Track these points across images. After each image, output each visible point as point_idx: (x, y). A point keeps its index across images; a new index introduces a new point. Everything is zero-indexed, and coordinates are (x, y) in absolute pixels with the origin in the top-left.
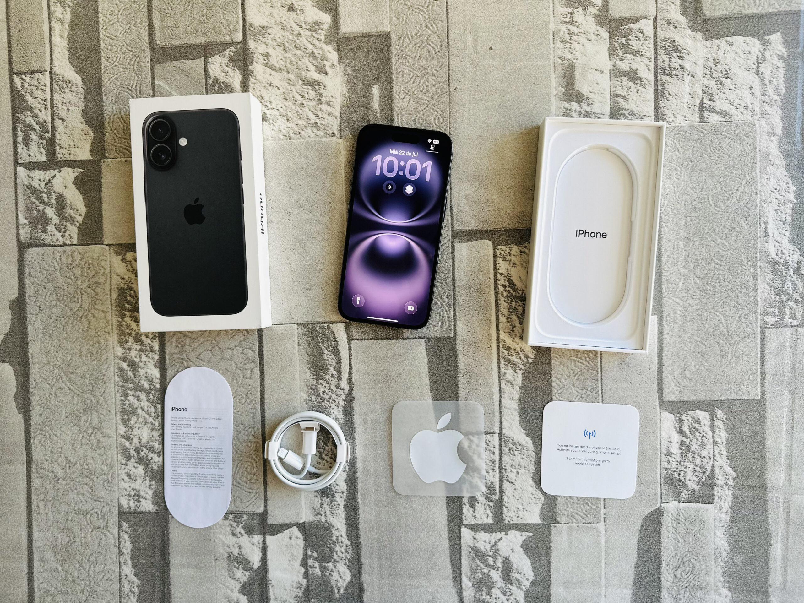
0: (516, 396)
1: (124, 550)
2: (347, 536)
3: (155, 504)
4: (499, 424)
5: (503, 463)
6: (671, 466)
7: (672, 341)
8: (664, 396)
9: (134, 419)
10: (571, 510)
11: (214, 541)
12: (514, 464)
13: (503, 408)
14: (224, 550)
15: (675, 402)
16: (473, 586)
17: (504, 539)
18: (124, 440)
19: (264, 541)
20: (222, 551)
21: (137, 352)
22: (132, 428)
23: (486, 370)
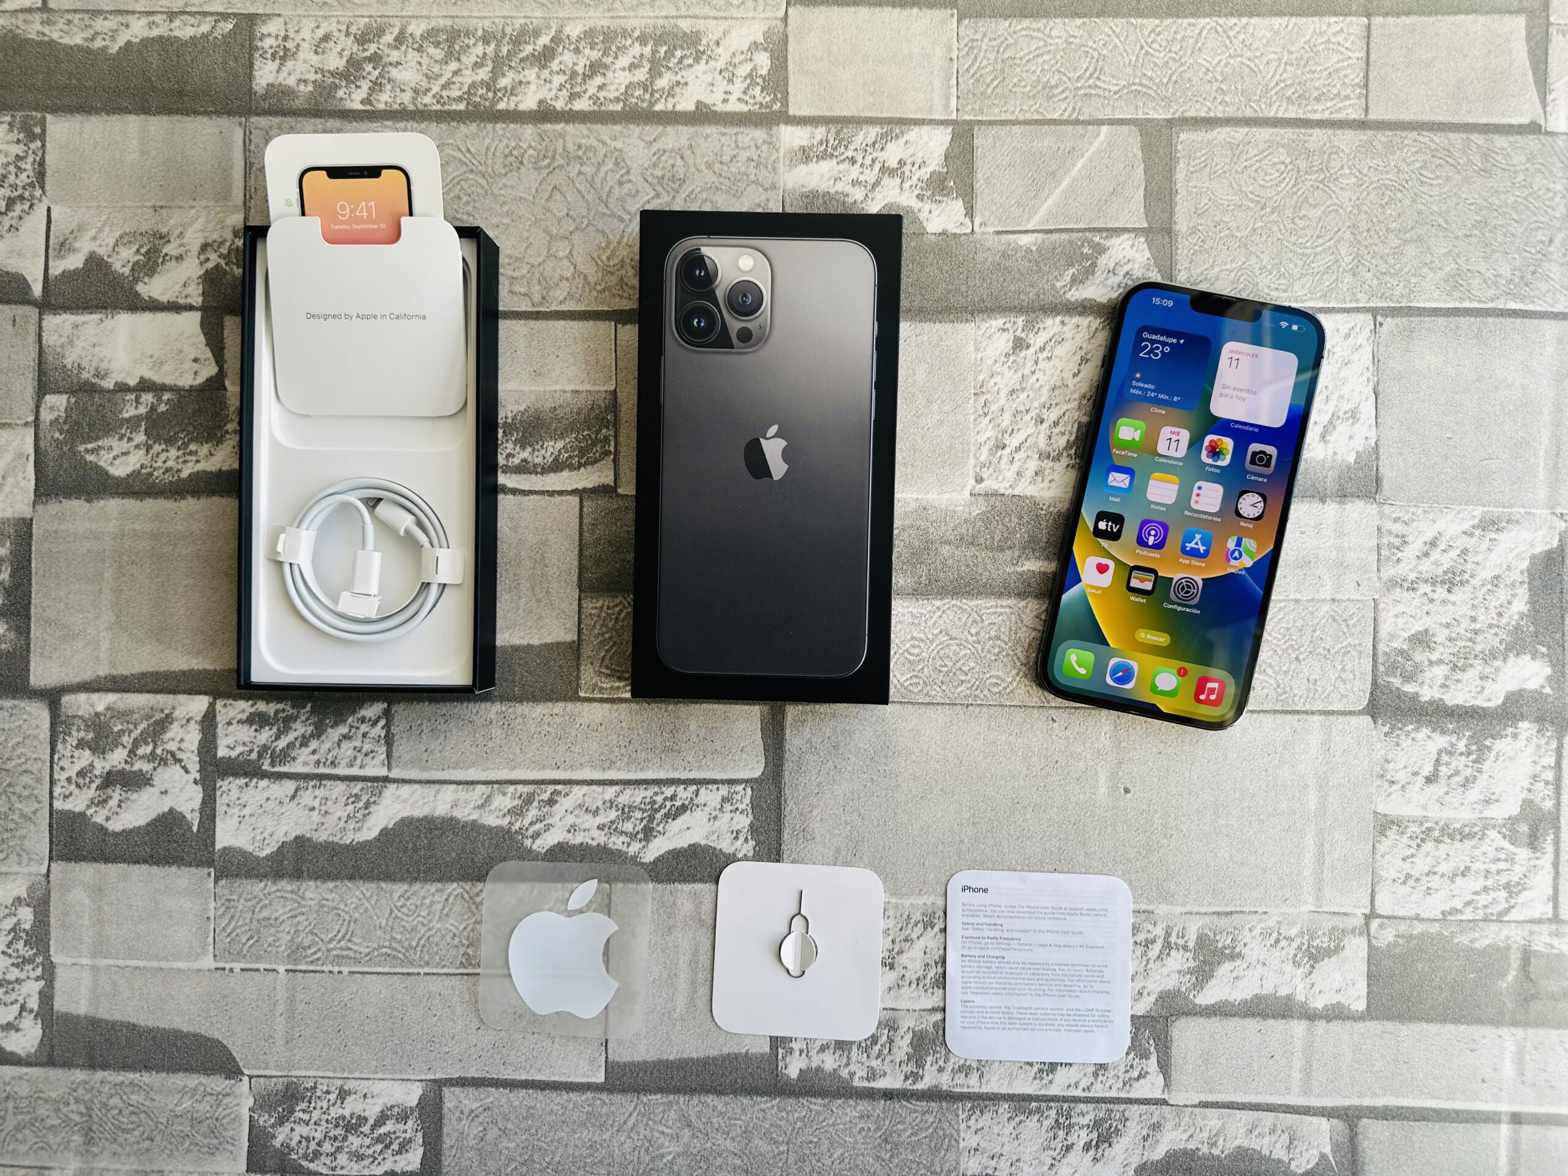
0: (461, 814)
1: (177, 22)
2: (198, 472)
3: (267, 91)
4: (407, 777)
5: (332, 782)
6: (319, 1098)
7: (555, 1108)
8: (452, 1089)
9: (438, 53)
10: (240, 907)
11: (193, 207)
12: (329, 803)
13: (437, 787)
14: (175, 226)
15: (441, 1108)
16: (96, 714)
17: (187, 777)
18: (396, 31)
19: (191, 308)
20: (172, 222)
21: (570, 65)
22: (420, 49)
23: (512, 757)
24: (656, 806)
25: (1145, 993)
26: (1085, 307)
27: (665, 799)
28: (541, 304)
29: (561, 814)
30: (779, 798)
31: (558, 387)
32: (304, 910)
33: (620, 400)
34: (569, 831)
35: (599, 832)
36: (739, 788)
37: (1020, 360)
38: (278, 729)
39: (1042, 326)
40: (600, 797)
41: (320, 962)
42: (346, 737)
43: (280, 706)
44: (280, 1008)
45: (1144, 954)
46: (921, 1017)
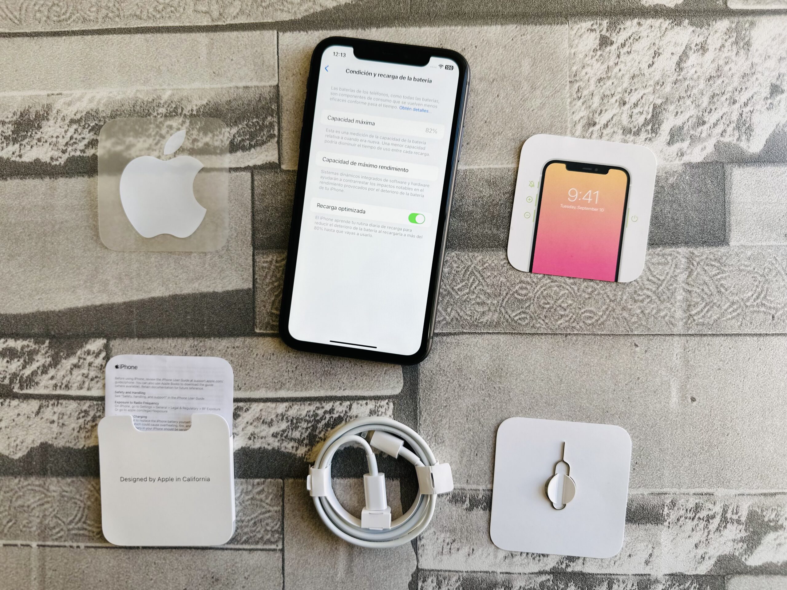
24: (318, 418)
25: (707, 558)
26: (656, 11)
27: (325, 412)
28: (219, 19)
29: (243, 425)
30: (415, 410)
31: (233, 84)
32: (49, 499)
33: (281, 93)
34: (250, 439)
35: (273, 439)
36: (384, 403)
37: (604, 54)
38: (25, 361)
39: (622, 27)
40: (274, 411)
41: (63, 539)
42: (76, 366)
43: (25, 343)
44: (34, 575)
45: (706, 527)
46: (530, 578)
